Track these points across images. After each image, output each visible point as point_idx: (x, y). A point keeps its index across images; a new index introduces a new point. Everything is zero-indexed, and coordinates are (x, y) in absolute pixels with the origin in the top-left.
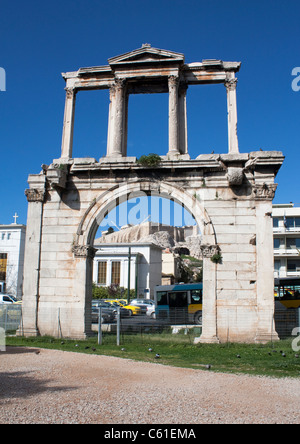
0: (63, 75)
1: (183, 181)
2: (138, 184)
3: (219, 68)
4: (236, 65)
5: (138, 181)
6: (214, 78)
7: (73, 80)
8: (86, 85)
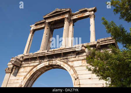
0: (30, 26)
1: (67, 59)
2: (48, 62)
3: (86, 11)
4: (93, 8)
5: (48, 61)
6: (84, 15)
7: (33, 27)
8: (37, 28)
